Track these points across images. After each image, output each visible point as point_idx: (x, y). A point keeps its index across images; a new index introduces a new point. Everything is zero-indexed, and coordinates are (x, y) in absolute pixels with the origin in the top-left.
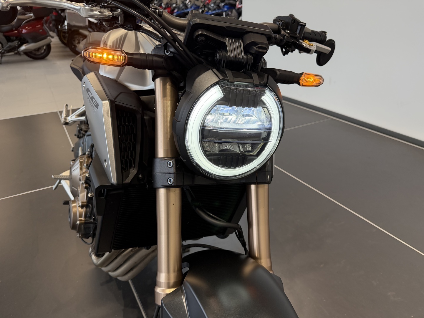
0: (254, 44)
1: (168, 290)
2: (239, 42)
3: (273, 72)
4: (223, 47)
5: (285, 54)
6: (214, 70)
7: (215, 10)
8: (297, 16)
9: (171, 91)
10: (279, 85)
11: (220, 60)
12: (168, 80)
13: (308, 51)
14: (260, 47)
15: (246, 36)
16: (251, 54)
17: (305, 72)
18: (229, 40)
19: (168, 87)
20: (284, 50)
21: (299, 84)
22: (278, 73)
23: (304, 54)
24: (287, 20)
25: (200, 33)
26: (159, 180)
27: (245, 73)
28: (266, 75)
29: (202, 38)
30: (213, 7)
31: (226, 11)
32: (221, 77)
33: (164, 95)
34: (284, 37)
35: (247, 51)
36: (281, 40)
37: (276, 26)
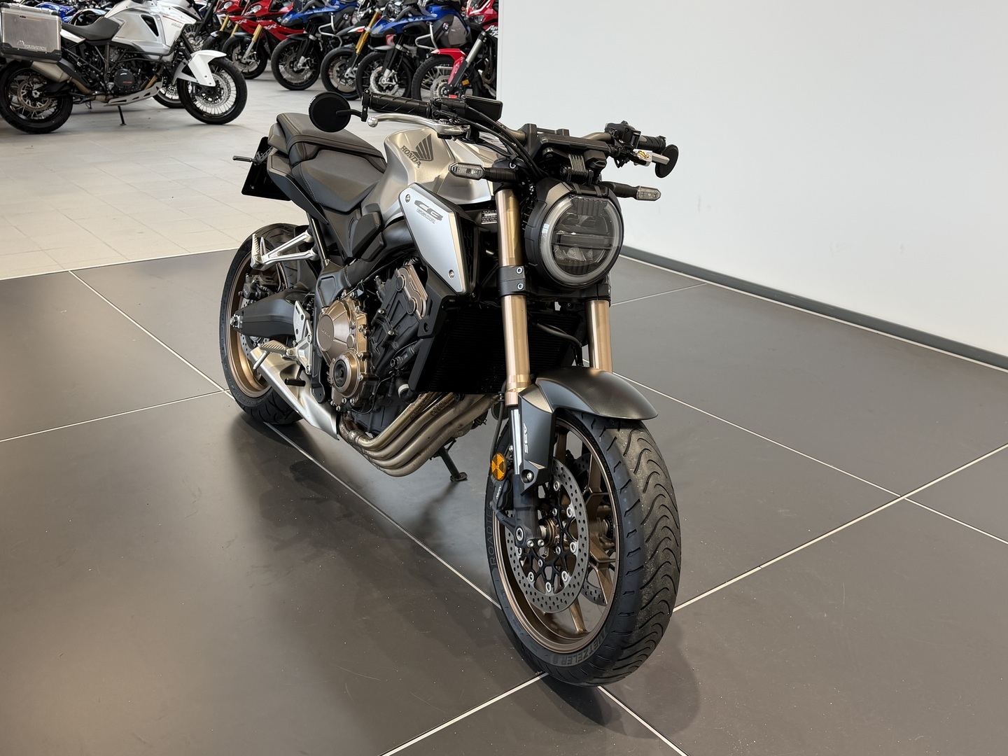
0: (594, 160)
1: (519, 389)
2: (581, 158)
3: (609, 185)
4: (568, 163)
5: (619, 166)
6: (564, 183)
7: (405, 16)
8: (630, 124)
9: (514, 202)
10: (618, 198)
11: (566, 174)
12: (511, 192)
13: (643, 163)
14: (599, 163)
15: (587, 153)
16: (592, 169)
17: (641, 185)
18: (572, 157)
19: (511, 199)
20: (618, 162)
21: (636, 198)
22: (615, 186)
23: (639, 166)
24: (620, 129)
25: (549, 151)
26: (505, 287)
27: (587, 185)
28: (607, 188)
29: (551, 155)
30: (401, 8)
31: (433, 21)
32: (571, 189)
33: (507, 208)
34: (618, 149)
35: (588, 166)
36: (616, 152)
37: (608, 136)
